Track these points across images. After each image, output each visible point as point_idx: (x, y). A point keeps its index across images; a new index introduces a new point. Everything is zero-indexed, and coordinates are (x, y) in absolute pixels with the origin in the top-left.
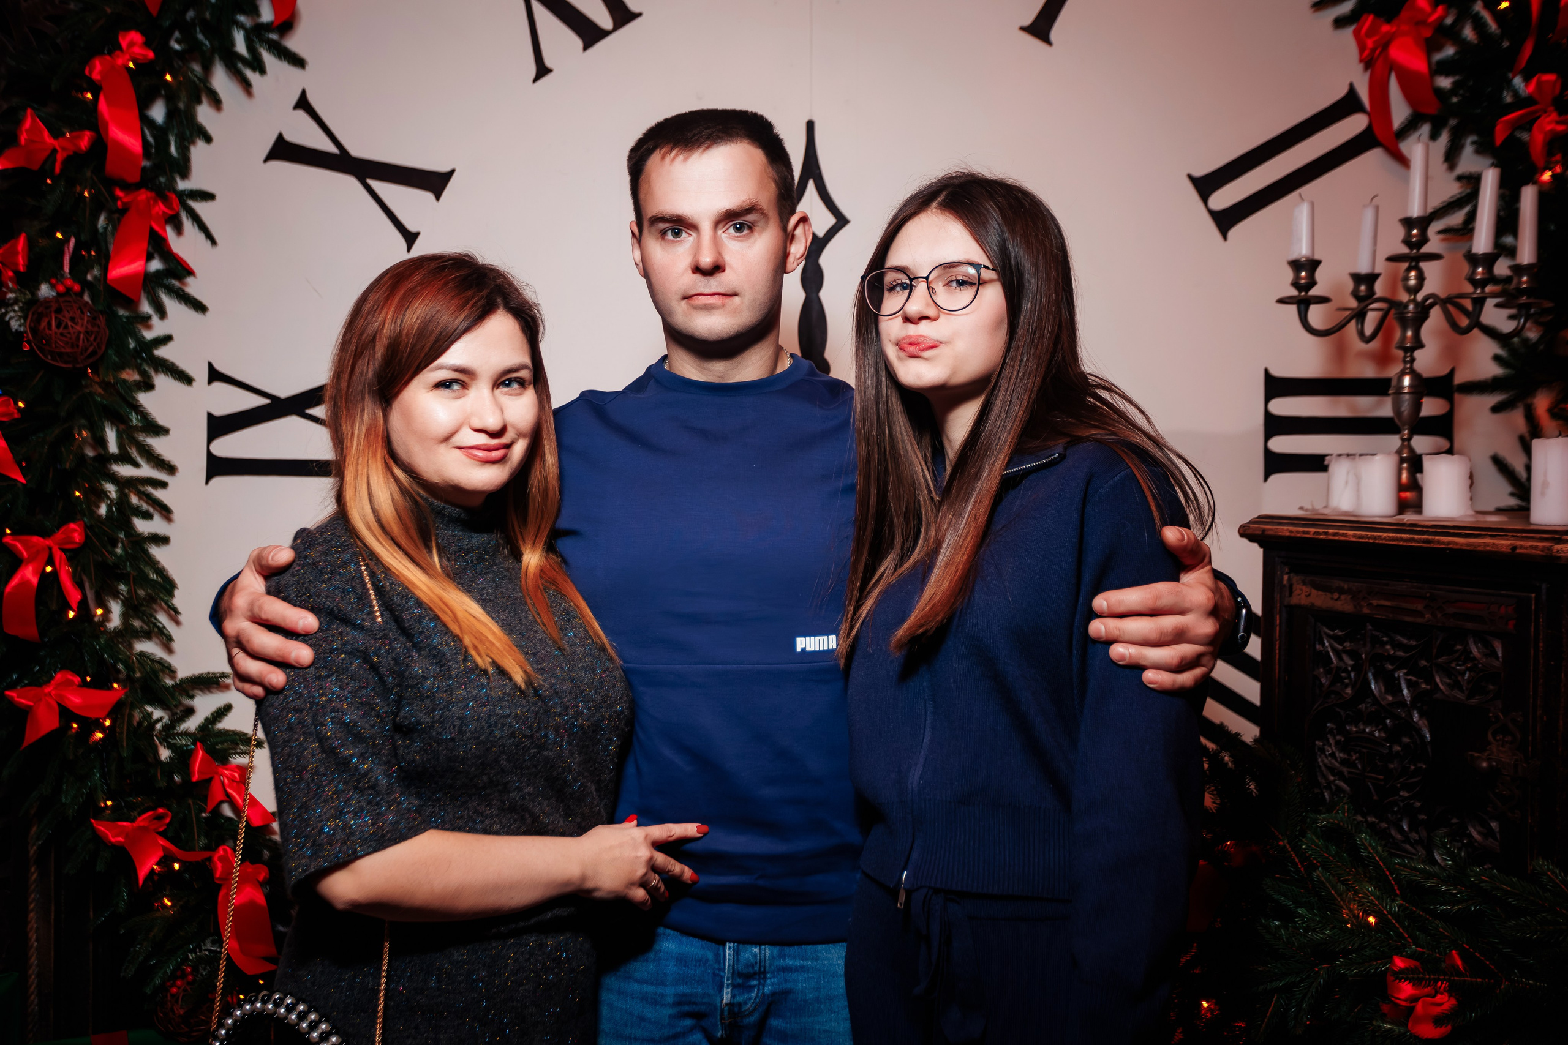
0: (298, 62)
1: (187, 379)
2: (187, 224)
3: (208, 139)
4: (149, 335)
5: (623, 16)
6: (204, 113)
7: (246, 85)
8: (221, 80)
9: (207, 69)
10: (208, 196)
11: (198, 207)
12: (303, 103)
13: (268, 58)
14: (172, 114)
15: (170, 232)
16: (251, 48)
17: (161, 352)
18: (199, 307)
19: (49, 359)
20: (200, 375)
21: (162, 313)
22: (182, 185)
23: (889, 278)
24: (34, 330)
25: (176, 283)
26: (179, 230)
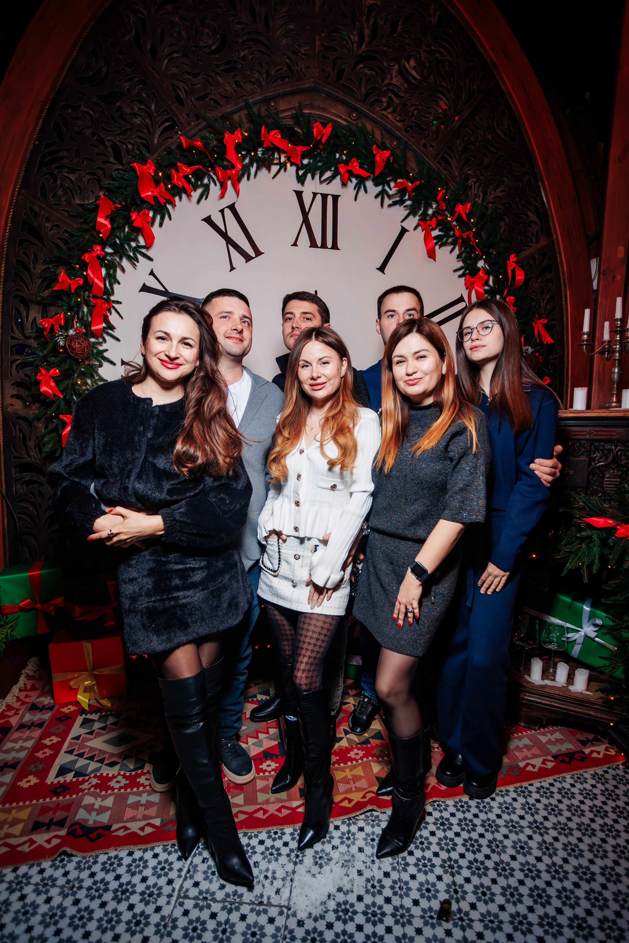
0: (151, 259)
1: (113, 364)
2: (113, 311)
3: (119, 283)
4: (101, 348)
5: (258, 253)
6: (119, 274)
7: (134, 266)
8: (125, 263)
9: (121, 259)
10: (119, 303)
11: (115, 305)
12: (152, 273)
13: (139, 256)
14: (108, 274)
15: (108, 314)
16: (134, 254)
17: (106, 354)
18: (118, 340)
19: (74, 355)
20: (118, 362)
21: (105, 341)
22: (112, 298)
23: (465, 331)
24: (69, 346)
25: (110, 331)
26: (111, 313)
